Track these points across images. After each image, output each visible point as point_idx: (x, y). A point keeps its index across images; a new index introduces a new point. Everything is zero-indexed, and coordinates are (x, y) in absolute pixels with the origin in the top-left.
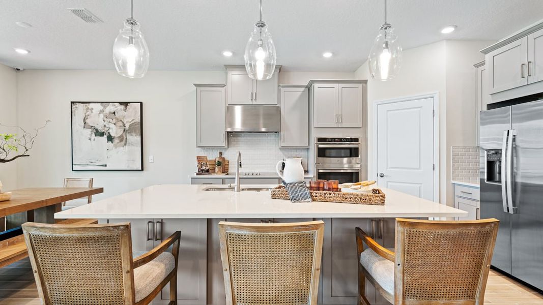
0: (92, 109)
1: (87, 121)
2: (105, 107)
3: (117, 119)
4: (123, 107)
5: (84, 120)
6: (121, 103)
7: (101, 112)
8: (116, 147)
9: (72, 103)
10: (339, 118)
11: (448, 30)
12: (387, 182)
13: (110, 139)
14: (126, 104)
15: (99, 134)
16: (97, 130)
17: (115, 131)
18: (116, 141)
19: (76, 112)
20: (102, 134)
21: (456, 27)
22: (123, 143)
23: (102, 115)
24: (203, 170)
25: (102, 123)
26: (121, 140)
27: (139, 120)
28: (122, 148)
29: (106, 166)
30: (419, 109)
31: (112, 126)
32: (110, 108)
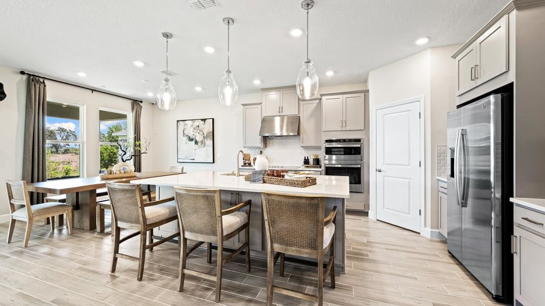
0: (187, 124)
1: (185, 132)
2: (194, 123)
3: (200, 130)
4: (203, 122)
5: (183, 131)
6: (202, 120)
7: (192, 126)
8: (199, 147)
9: (178, 121)
10: (344, 122)
11: (422, 41)
12: (384, 176)
13: (196, 143)
14: (204, 120)
15: (191, 139)
16: (189, 137)
17: (199, 138)
18: (199, 144)
19: (180, 127)
20: (192, 140)
21: (429, 37)
22: (203, 145)
23: (192, 128)
24: (246, 164)
25: (192, 133)
26: (202, 144)
27: (212, 130)
28: (202, 148)
29: (194, 159)
30: (408, 112)
31: (197, 134)
32: (197, 123)
